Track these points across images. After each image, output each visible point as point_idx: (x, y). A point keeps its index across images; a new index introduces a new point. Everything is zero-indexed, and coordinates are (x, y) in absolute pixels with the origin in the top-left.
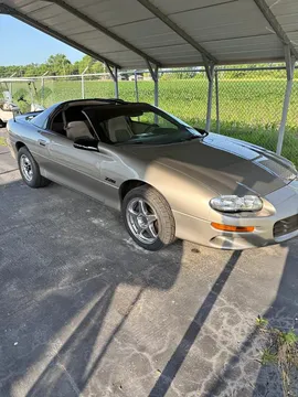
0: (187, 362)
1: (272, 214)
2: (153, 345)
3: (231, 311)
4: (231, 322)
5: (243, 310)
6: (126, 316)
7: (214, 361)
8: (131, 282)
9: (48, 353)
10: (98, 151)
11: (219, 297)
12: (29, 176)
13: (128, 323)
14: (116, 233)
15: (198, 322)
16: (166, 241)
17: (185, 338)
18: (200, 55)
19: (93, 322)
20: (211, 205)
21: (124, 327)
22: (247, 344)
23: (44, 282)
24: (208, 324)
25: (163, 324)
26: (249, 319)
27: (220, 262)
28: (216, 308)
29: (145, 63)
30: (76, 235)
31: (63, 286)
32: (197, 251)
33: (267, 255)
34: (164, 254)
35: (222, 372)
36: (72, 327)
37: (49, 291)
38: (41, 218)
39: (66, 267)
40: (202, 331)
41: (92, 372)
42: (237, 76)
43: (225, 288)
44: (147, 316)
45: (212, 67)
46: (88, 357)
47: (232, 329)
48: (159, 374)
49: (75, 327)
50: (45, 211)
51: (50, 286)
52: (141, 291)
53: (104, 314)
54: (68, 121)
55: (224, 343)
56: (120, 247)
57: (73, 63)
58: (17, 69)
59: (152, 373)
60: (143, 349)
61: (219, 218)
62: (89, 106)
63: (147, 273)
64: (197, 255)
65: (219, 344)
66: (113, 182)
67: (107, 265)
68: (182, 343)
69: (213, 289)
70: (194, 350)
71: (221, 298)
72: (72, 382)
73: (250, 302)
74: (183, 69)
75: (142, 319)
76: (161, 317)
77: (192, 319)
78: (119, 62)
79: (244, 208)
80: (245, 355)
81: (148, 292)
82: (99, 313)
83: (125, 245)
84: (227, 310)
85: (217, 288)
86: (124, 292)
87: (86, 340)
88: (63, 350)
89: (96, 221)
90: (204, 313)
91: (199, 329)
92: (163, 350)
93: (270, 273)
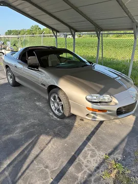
0: (67, 175)
1: (116, 104)
2: (51, 165)
3: (93, 151)
4: (92, 156)
5: (99, 150)
6: (42, 150)
7: (80, 175)
8: (47, 134)
9: (2, 166)
10: (38, 71)
11: (89, 143)
12: (11, 81)
13: (42, 154)
14: (46, 110)
15: (76, 155)
16: (67, 115)
17: (68, 163)
18: (94, 27)
19: (26, 152)
20: (86, 99)
21: (40, 156)
22: (98, 168)
23: (7, 132)
24: (80, 157)
25: (59, 155)
26: (101, 155)
27: (93, 126)
28: (86, 148)
29: (69, 30)
30: (27, 110)
31: (16, 134)
32: (83, 120)
33: (116, 123)
34: (67, 121)
35: (82, 181)
36: (16, 154)
37: (9, 136)
38: (13, 101)
39: (19, 125)
40: (77, 160)
41: (20, 177)
42: (118, 37)
43: (92, 139)
44: (52, 151)
45: (100, 33)
46: (20, 170)
47: (92, 160)
48: (52, 180)
49: (17, 155)
50: (16, 98)
51: (10, 134)
52: (52, 139)
53: (32, 149)
54: (29, 56)
55: (86, 166)
56: (46, 117)
57: (42, 29)
58: (17, 31)
59: (49, 179)
60: (47, 167)
61: (90, 105)
62: (38, 49)
63: (56, 130)
64: (82, 122)
65: (84, 167)
66: (45, 85)
67: (38, 125)
68: (66, 165)
69: (86, 139)
70: (72, 169)
71: (89, 144)
72: (10, 181)
73: (103, 146)
74: (92, 33)
75: (50, 152)
76: (59, 152)
77: (73, 153)
78: (58, 29)
79: (103, 101)
80: (96, 173)
81: (55, 139)
82: (29, 148)
83: (49, 115)
84: (91, 150)
85: (88, 139)
86: (44, 139)
87: (21, 161)
88: (9, 166)
89: (38, 104)
90: (79, 150)
91: (76, 159)
92: (56, 168)
93: (116, 132)
